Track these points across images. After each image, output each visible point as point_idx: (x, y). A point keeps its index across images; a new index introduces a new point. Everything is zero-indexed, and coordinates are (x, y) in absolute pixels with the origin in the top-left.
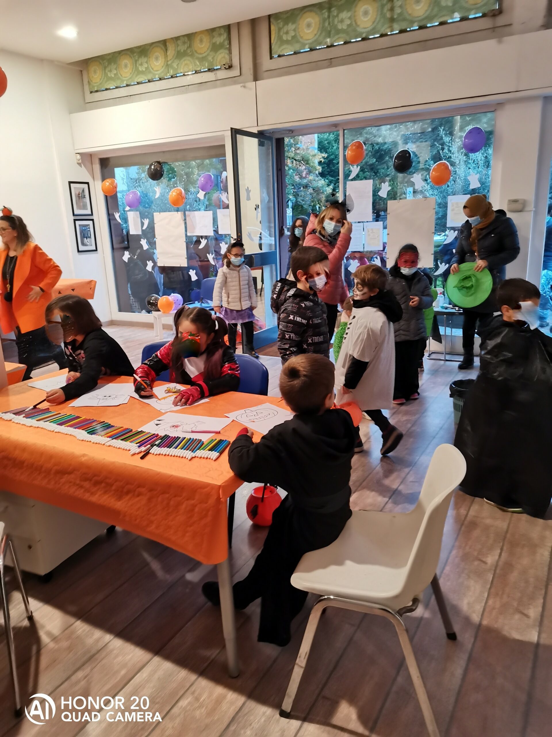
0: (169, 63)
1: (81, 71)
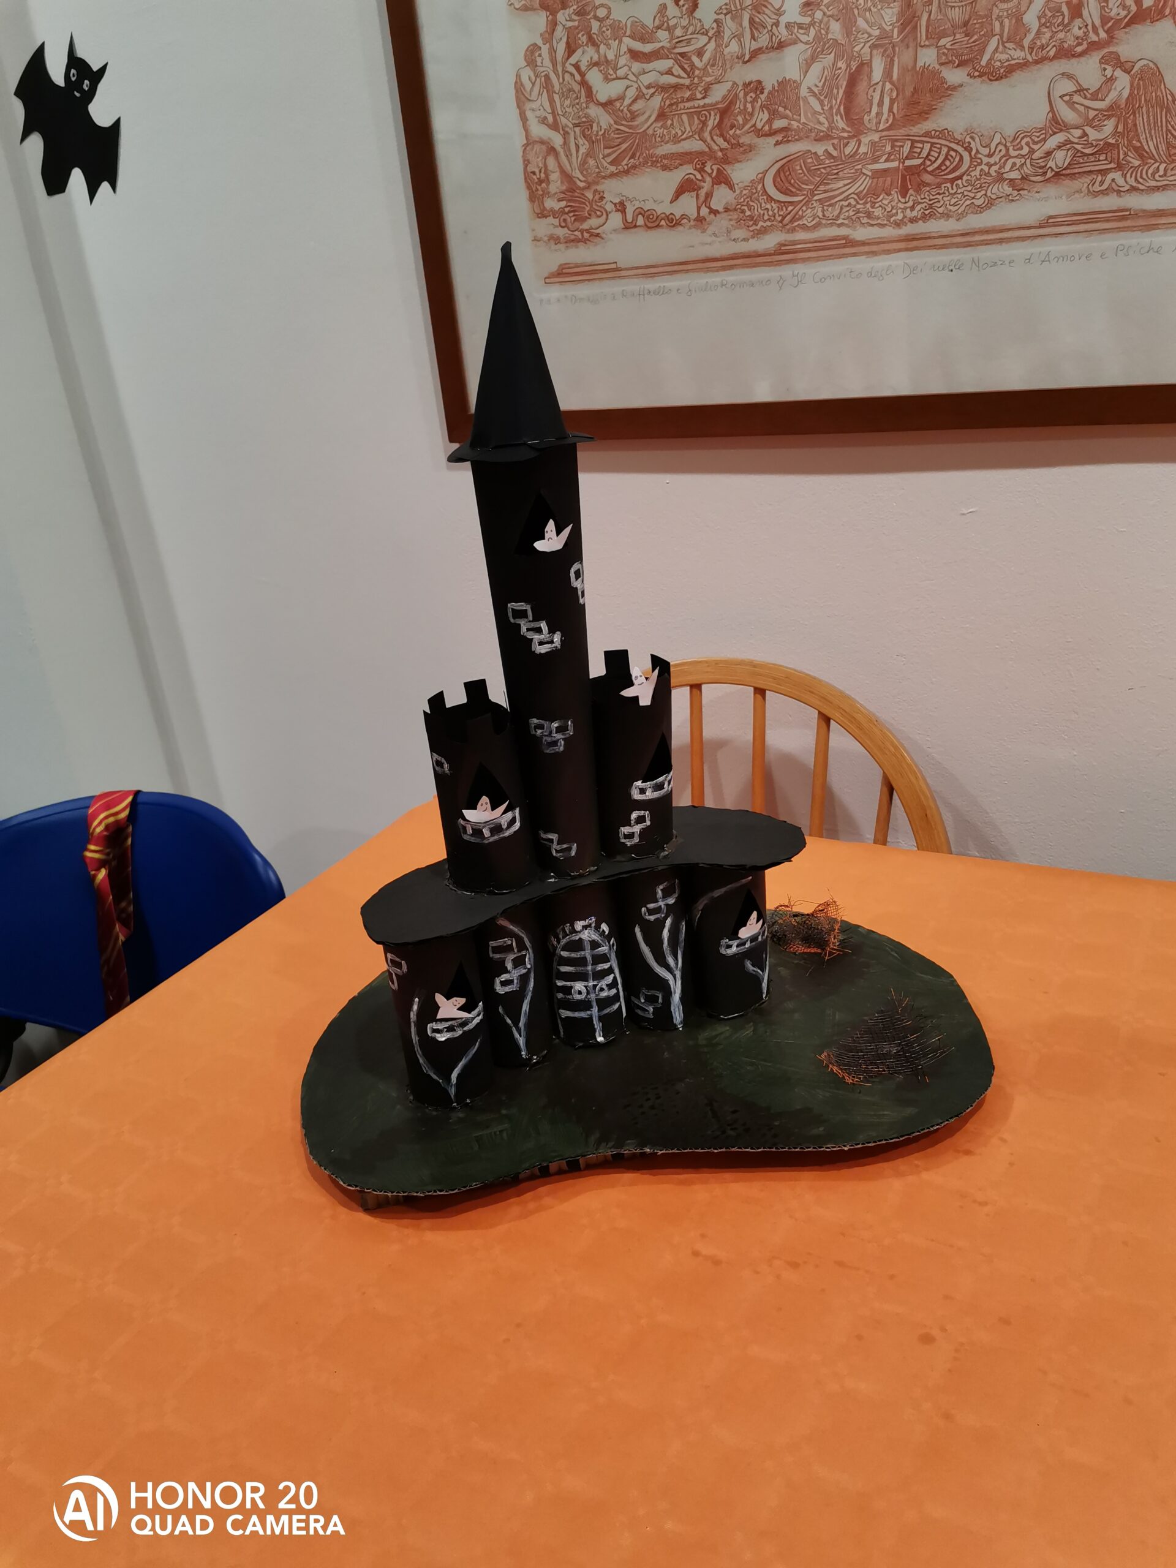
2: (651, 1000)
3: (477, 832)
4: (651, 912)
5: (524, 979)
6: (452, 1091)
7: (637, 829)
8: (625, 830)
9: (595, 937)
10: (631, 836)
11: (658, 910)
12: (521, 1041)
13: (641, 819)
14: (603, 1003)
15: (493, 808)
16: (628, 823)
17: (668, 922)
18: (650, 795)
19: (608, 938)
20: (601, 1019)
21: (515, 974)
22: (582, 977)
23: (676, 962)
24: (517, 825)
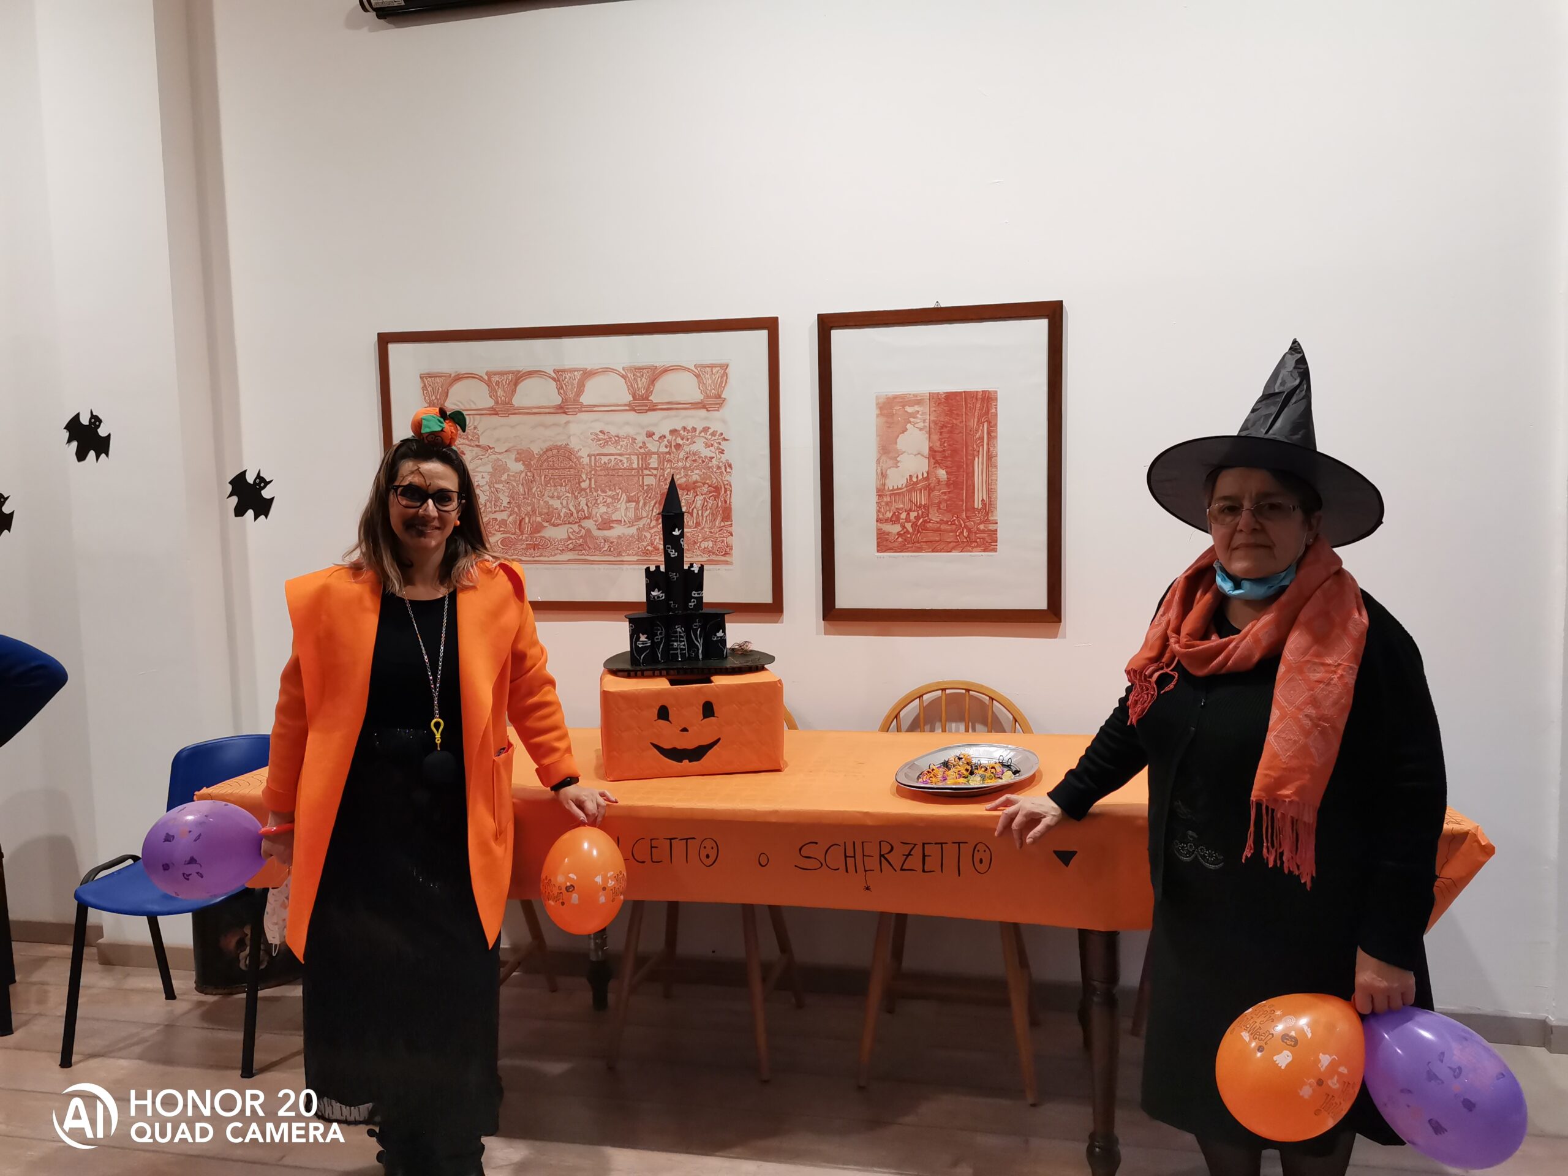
2: (694, 651)
3: (654, 597)
4: (695, 626)
5: (662, 639)
6: (641, 661)
7: (693, 604)
8: (690, 604)
9: (680, 631)
10: (691, 606)
11: (697, 626)
12: (660, 656)
13: (694, 602)
14: (682, 650)
15: (658, 591)
16: (691, 602)
17: (699, 630)
18: (696, 595)
19: (684, 632)
20: (680, 654)
21: (660, 637)
22: (676, 641)
23: (701, 641)
24: (663, 598)
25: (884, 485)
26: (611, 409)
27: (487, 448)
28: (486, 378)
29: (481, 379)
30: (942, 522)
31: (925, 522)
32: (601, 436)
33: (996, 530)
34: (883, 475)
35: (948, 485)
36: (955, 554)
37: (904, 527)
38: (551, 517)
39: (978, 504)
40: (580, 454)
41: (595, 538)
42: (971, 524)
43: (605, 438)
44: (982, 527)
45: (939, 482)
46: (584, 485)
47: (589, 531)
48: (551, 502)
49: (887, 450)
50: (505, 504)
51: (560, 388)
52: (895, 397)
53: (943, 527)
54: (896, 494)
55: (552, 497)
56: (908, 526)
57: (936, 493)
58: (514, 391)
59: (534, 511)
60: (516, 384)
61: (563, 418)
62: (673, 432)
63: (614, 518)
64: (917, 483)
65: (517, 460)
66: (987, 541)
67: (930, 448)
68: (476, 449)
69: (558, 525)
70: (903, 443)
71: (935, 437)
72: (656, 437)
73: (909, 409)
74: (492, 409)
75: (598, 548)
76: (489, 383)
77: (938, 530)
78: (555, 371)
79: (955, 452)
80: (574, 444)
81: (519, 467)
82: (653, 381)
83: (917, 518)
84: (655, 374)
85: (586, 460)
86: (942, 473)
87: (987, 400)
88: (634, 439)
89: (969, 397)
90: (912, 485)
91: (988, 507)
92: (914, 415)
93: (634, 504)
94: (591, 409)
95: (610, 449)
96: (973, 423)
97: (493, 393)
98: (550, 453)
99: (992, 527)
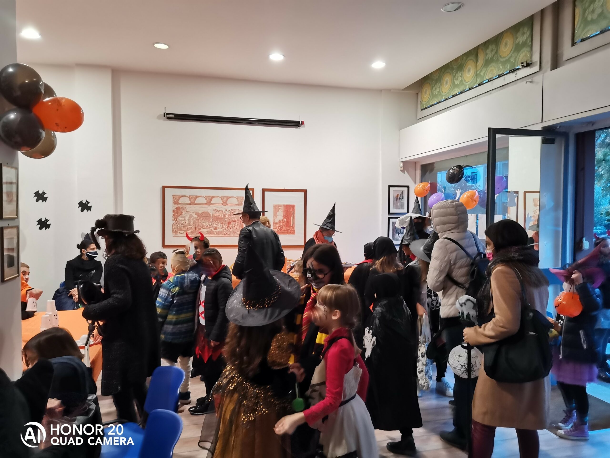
0: (478, 72)
1: (417, 93)
25: (274, 221)
26: (218, 205)
27: (188, 212)
28: (189, 197)
29: (187, 197)
30: (285, 229)
31: (282, 229)
32: (215, 210)
33: (295, 231)
34: (274, 220)
35: (286, 222)
36: (287, 235)
37: (278, 229)
38: (203, 227)
39: (292, 226)
40: (211, 214)
41: (213, 231)
42: (290, 229)
43: (216, 211)
44: (292, 230)
45: (285, 221)
46: (211, 220)
47: (212, 230)
48: (203, 224)
49: (275, 215)
50: (192, 224)
51: (206, 200)
52: (277, 205)
53: (285, 230)
54: (277, 223)
55: (204, 223)
56: (279, 229)
57: (284, 223)
58: (195, 200)
59: (199, 225)
60: (196, 198)
61: (207, 206)
62: (231, 210)
63: (218, 227)
64: (281, 221)
65: (195, 214)
66: (293, 232)
67: (283, 215)
68: (185, 212)
69: (205, 229)
70: (278, 214)
71: (284, 213)
72: (228, 211)
73: (279, 207)
74: (190, 203)
75: (214, 233)
76: (189, 198)
77: (284, 230)
78: (205, 196)
79: (287, 216)
80: (209, 211)
81: (196, 216)
82: (227, 199)
83: (281, 228)
84: (228, 198)
85: (211, 215)
86: (285, 220)
87: (293, 206)
88: (223, 211)
89: (290, 206)
90: (280, 222)
91: (294, 226)
92: (280, 208)
93: (222, 224)
94: (213, 204)
95: (217, 213)
96: (291, 211)
97: (190, 200)
98: (203, 213)
99: (294, 230)
